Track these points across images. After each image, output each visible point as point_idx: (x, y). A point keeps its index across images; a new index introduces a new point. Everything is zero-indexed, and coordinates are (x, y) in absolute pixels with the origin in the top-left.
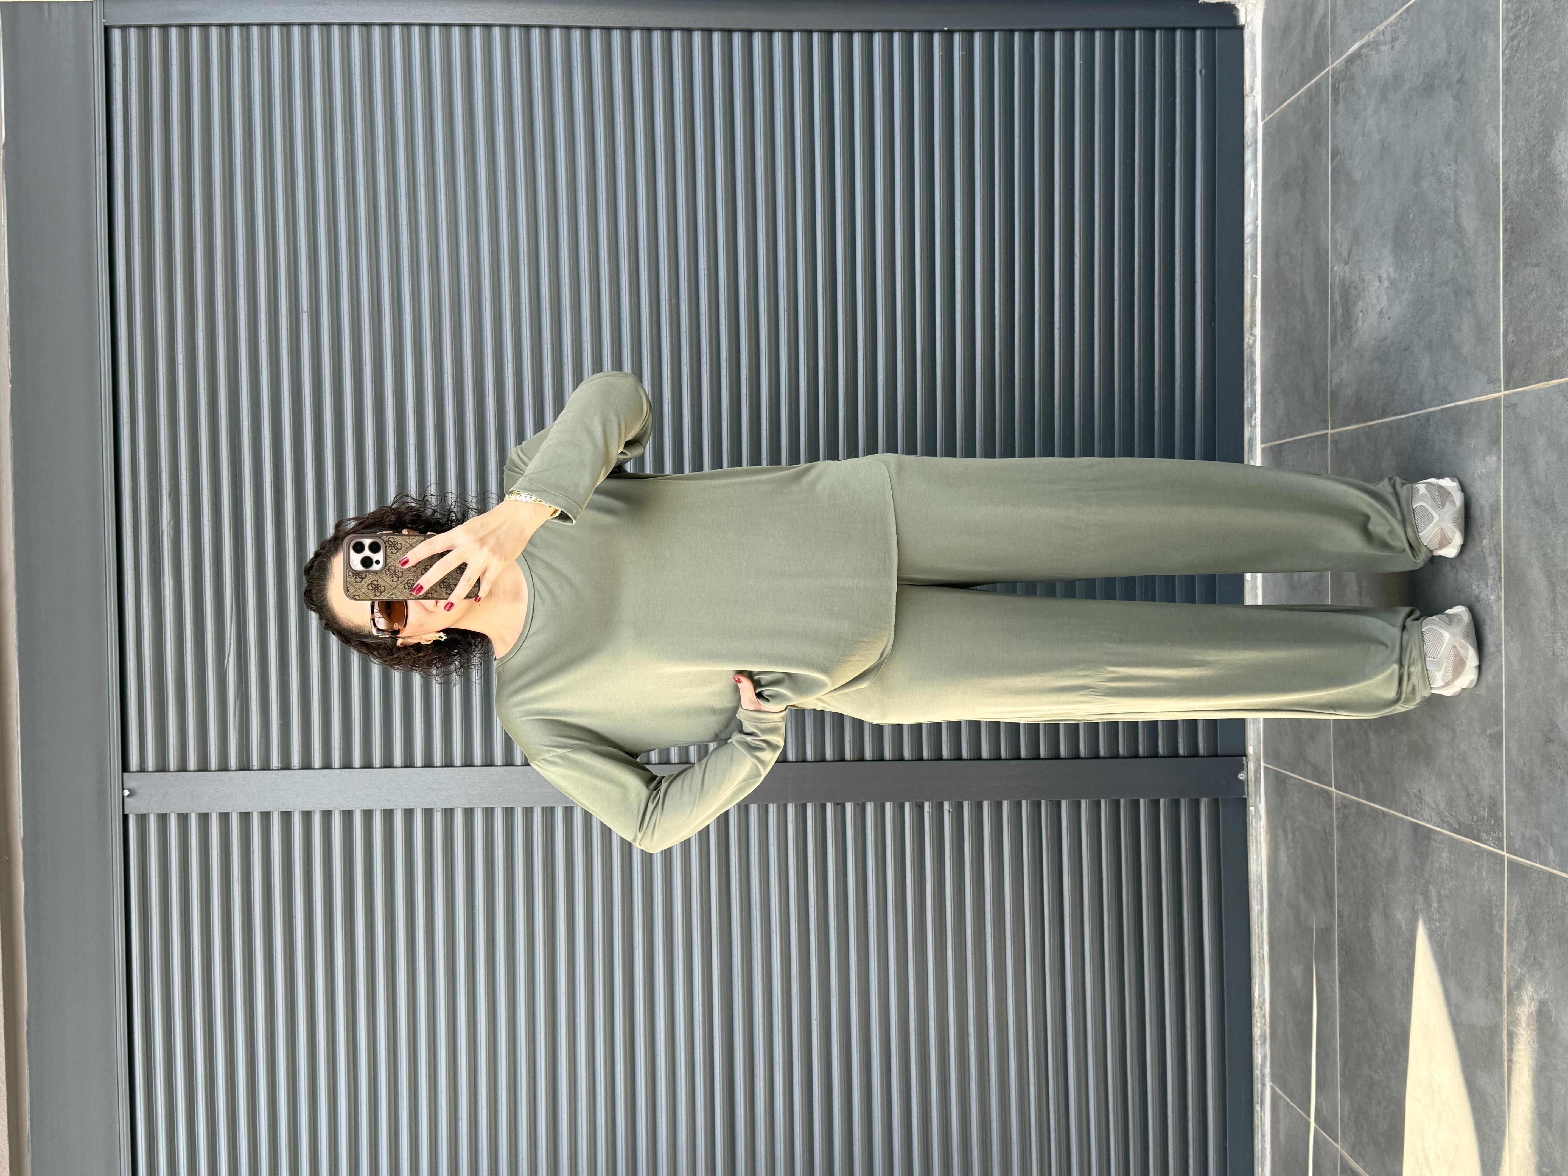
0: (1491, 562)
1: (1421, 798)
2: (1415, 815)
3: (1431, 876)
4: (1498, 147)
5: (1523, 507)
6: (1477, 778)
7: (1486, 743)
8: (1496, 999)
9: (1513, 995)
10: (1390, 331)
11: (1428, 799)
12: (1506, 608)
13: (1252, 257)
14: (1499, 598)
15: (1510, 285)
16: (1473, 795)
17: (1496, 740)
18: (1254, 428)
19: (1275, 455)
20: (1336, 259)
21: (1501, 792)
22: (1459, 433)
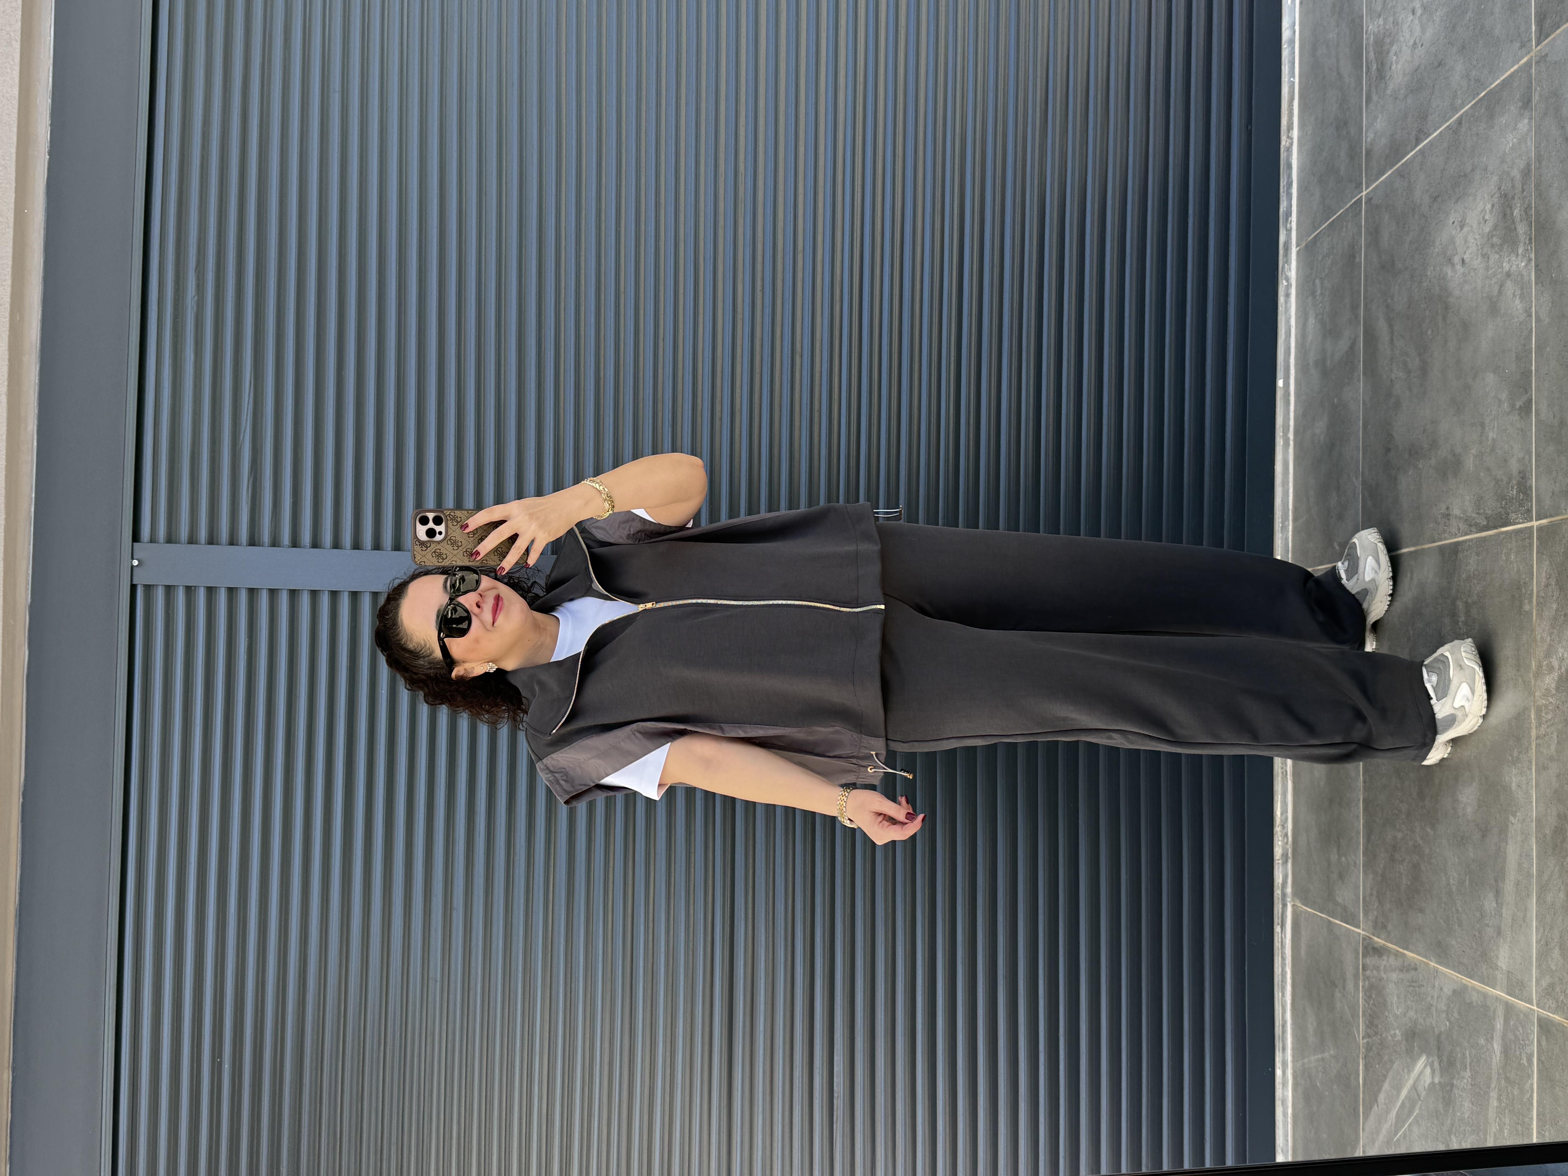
0: (1521, 229)
1: (1449, 515)
2: (1443, 536)
3: (1458, 590)
5: (1553, 154)
6: (1505, 461)
7: (1515, 417)
8: (1524, 682)
9: (1542, 667)
10: (1423, 56)
11: (1456, 511)
12: (1537, 266)
13: (1289, 62)
14: (1530, 260)
16: (1502, 480)
17: (1526, 409)
18: (1289, 231)
19: (1309, 251)
20: (1371, 18)
21: (1530, 461)
22: (1491, 116)
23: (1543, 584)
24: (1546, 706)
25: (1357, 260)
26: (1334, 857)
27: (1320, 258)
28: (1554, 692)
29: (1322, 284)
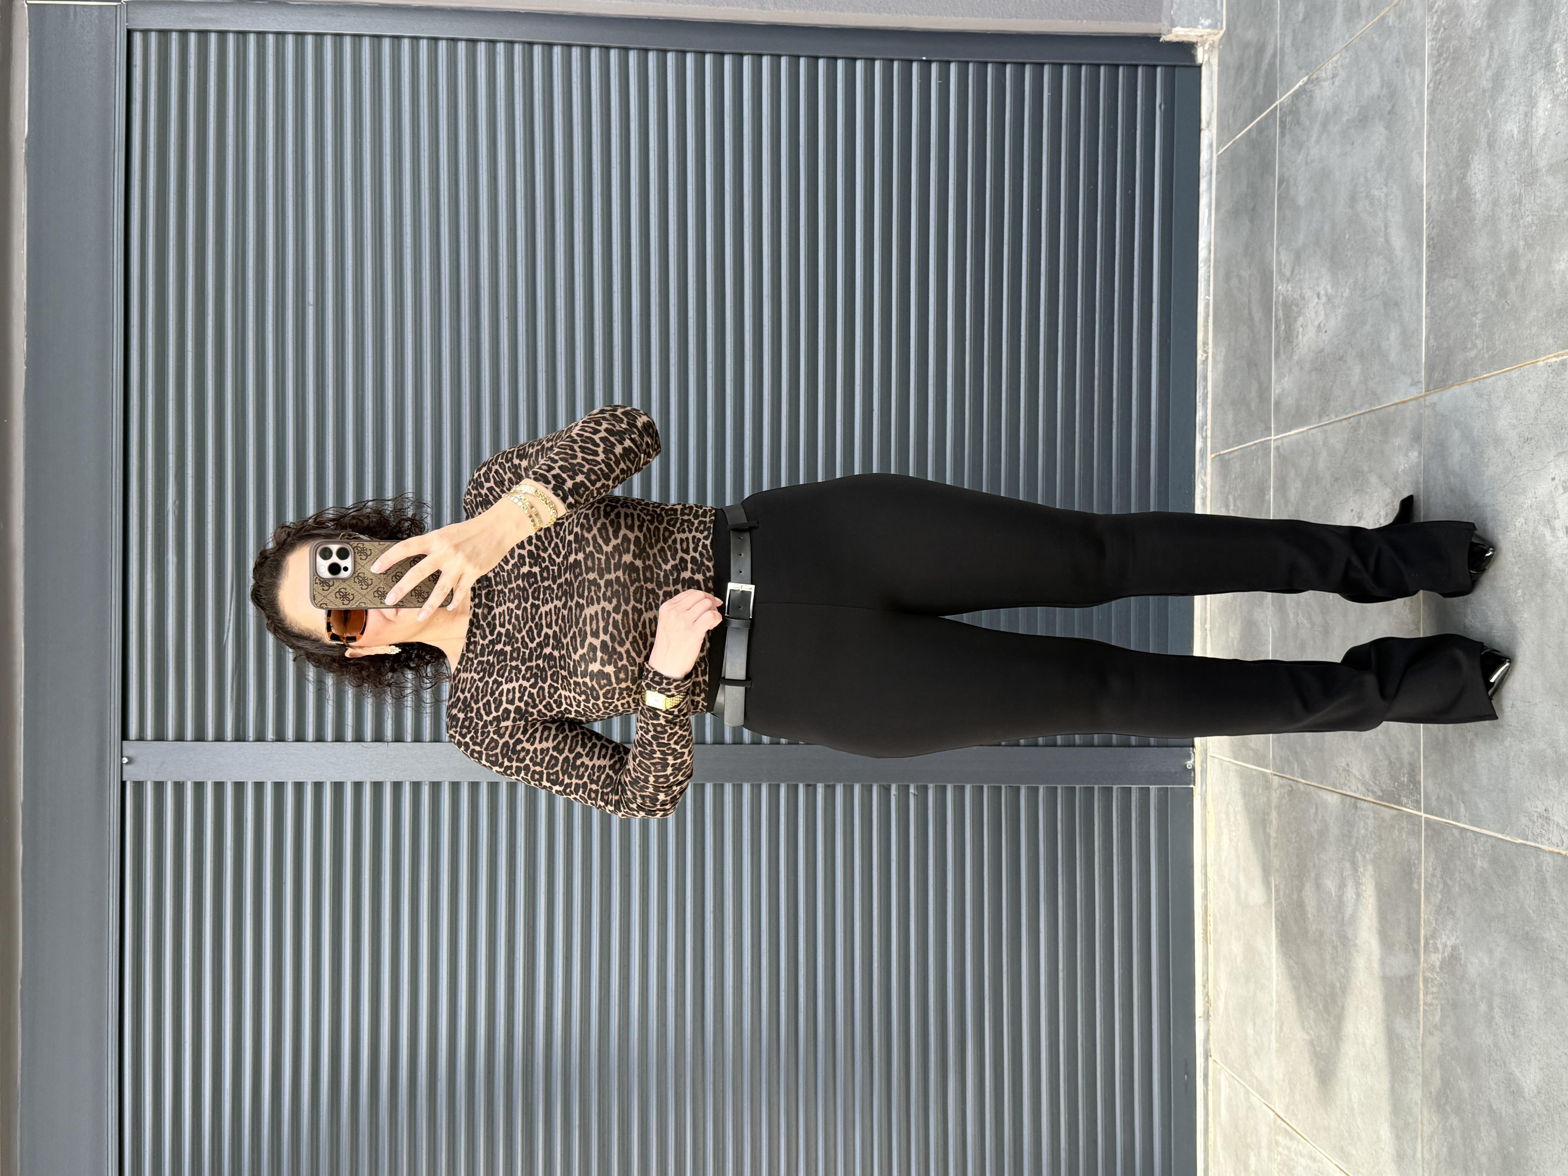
1: (1348, 771)
2: (1344, 788)
3: (1357, 843)
4: (1422, 171)
6: (1397, 747)
8: (1415, 950)
9: (1429, 943)
10: (1326, 343)
11: (1355, 771)
13: (1205, 280)
15: (1431, 296)
16: (1394, 763)
18: (1205, 439)
19: (1223, 463)
20: (1280, 279)
21: (1419, 758)
22: (1385, 432)
23: (1430, 872)
24: (1432, 979)
25: (1267, 497)
26: (1250, 1031)
27: (1233, 476)
28: (1438, 970)
29: (1235, 502)
